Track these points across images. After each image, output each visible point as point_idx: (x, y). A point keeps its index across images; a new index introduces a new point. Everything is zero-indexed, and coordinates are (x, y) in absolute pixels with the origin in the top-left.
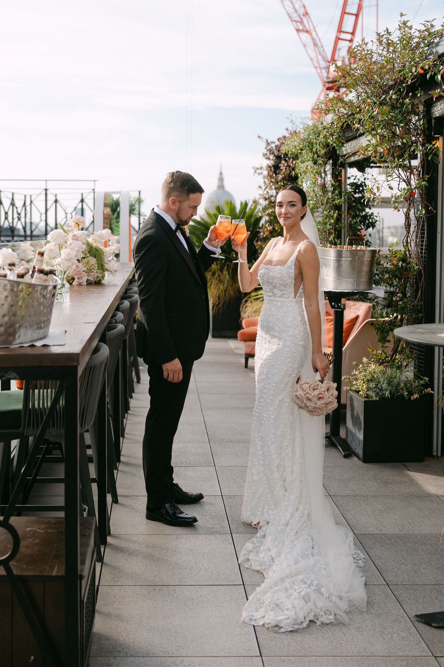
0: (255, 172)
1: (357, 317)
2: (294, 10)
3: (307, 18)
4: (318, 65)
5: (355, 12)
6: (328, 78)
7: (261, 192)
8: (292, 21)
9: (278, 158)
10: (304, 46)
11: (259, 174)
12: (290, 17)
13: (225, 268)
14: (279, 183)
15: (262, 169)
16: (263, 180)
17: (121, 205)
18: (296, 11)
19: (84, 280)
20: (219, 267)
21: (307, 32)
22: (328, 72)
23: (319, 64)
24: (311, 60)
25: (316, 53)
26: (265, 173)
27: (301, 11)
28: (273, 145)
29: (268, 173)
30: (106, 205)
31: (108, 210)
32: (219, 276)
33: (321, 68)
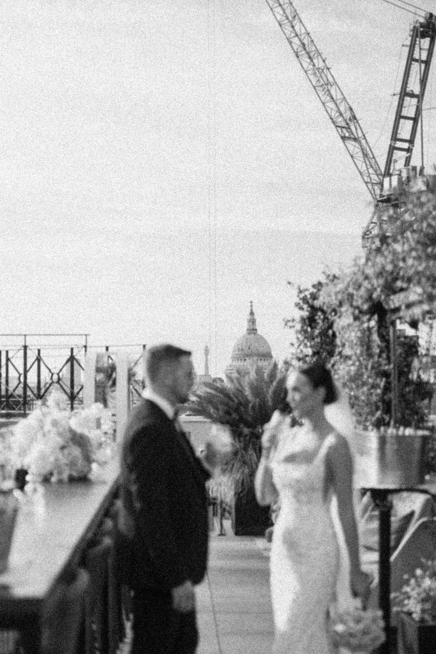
0: (286, 325)
1: (412, 514)
2: (338, 114)
3: (354, 123)
4: (369, 180)
5: (413, 116)
6: (381, 196)
7: (293, 350)
8: (337, 126)
9: (314, 310)
10: (352, 157)
11: (291, 327)
12: (334, 122)
13: (250, 447)
14: (316, 340)
15: (295, 322)
16: (295, 336)
17: (118, 370)
18: (341, 114)
19: (65, 476)
20: (242, 445)
21: (355, 140)
22: (382, 190)
23: (371, 179)
24: (361, 174)
25: (366, 164)
26: (298, 326)
27: (348, 115)
28: (307, 293)
29: (302, 327)
30: (98, 370)
31: (101, 377)
32: (243, 456)
33: (373, 184)
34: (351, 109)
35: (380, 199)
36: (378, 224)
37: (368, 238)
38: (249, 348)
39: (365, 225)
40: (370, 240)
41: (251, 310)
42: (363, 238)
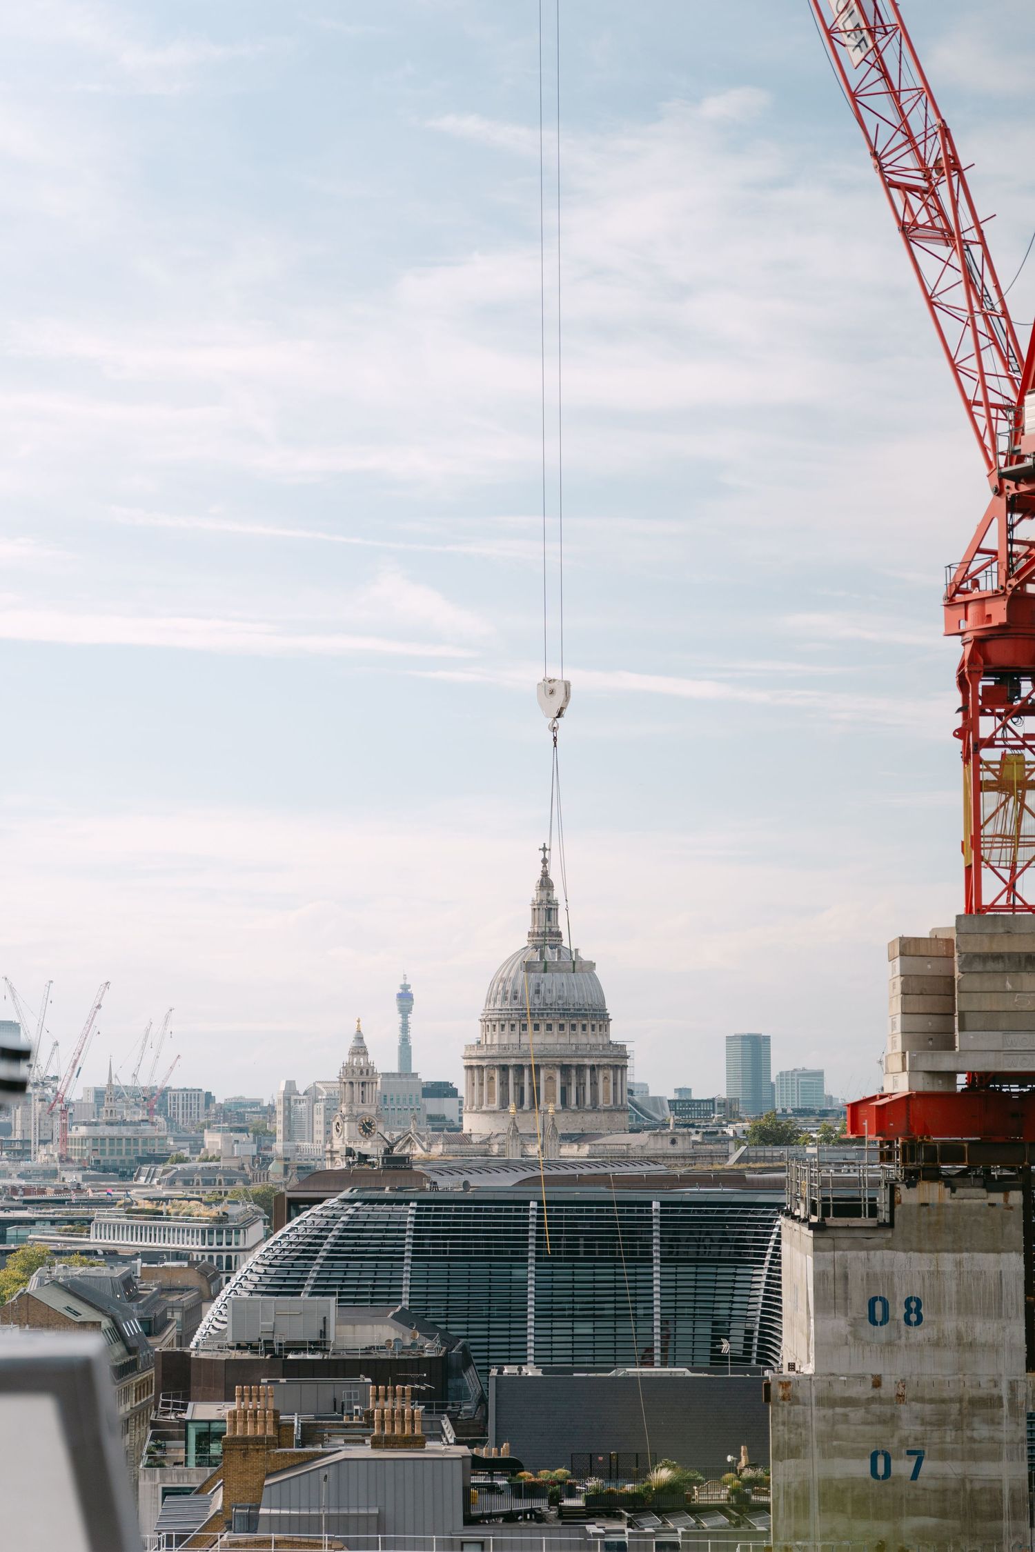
2: (899, 139)
4: (979, 395)
6: (1013, 456)
8: (890, 184)
10: (931, 301)
12: (881, 169)
18: (910, 141)
21: (948, 237)
22: (1017, 433)
23: (986, 389)
24: (955, 369)
25: (976, 332)
33: (989, 406)
34: (945, 132)
35: (1009, 469)
36: (1003, 557)
37: (966, 603)
38: (538, 992)
39: (958, 557)
40: (972, 609)
41: (545, 874)
42: (950, 602)
